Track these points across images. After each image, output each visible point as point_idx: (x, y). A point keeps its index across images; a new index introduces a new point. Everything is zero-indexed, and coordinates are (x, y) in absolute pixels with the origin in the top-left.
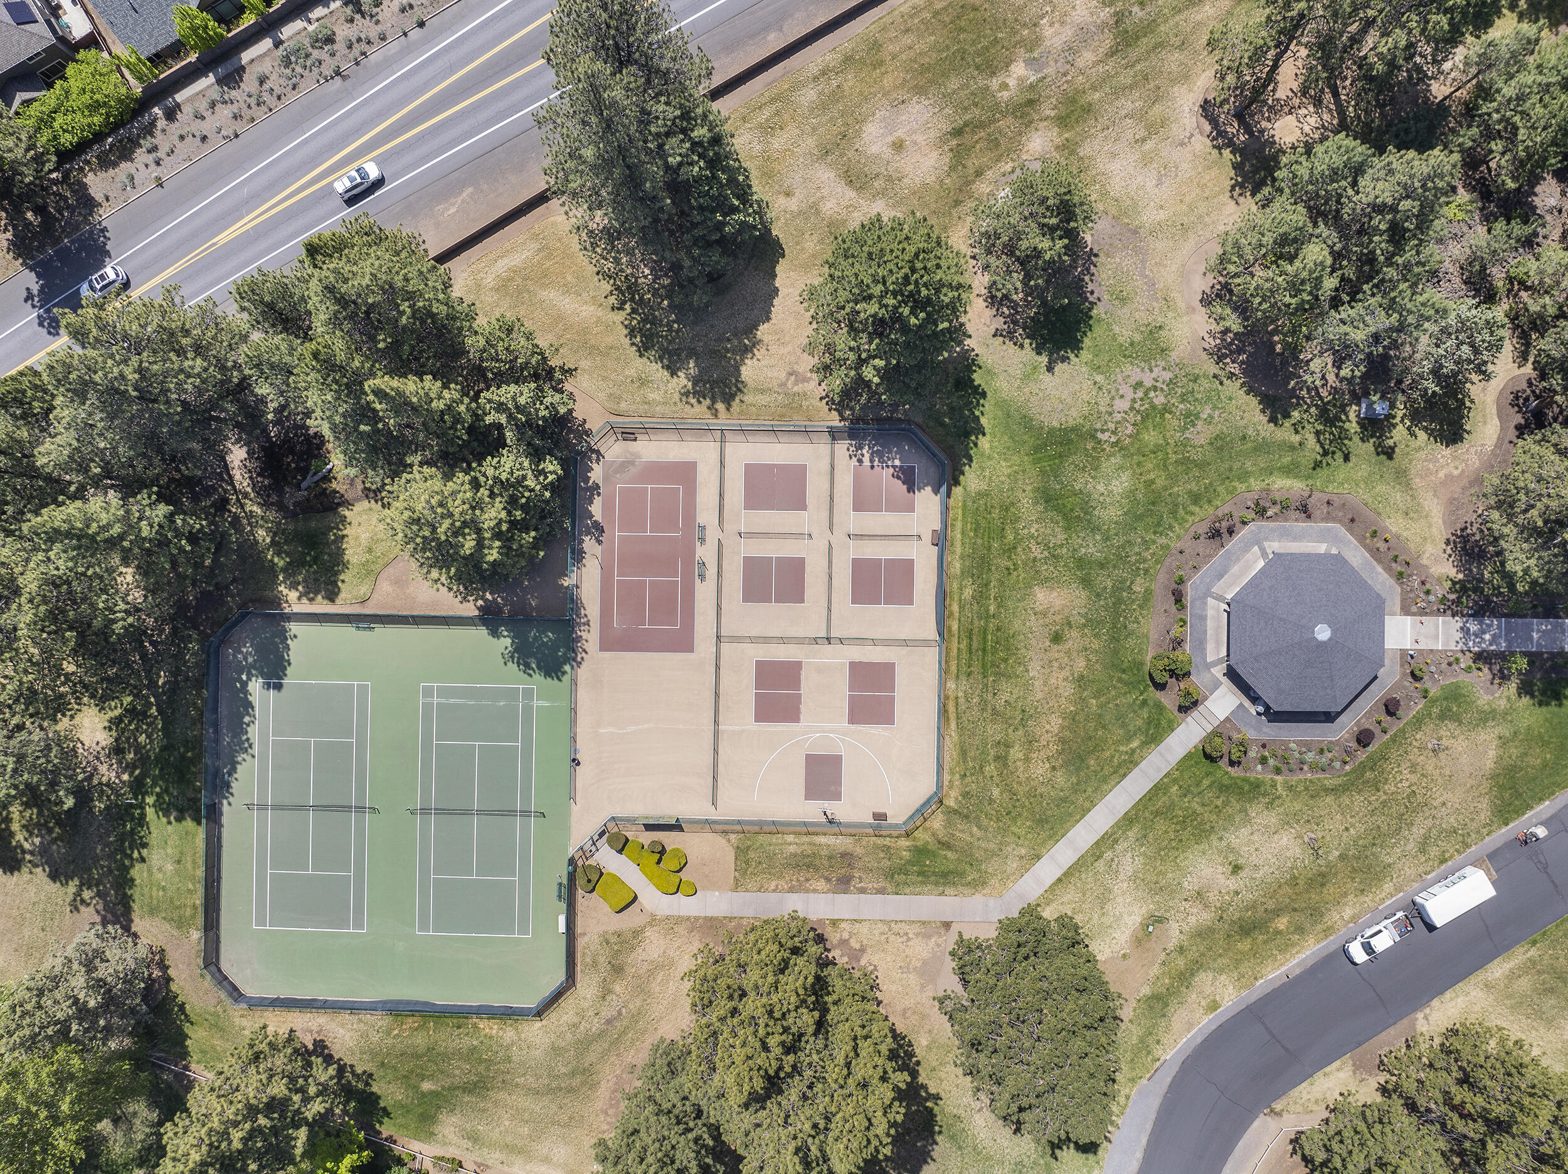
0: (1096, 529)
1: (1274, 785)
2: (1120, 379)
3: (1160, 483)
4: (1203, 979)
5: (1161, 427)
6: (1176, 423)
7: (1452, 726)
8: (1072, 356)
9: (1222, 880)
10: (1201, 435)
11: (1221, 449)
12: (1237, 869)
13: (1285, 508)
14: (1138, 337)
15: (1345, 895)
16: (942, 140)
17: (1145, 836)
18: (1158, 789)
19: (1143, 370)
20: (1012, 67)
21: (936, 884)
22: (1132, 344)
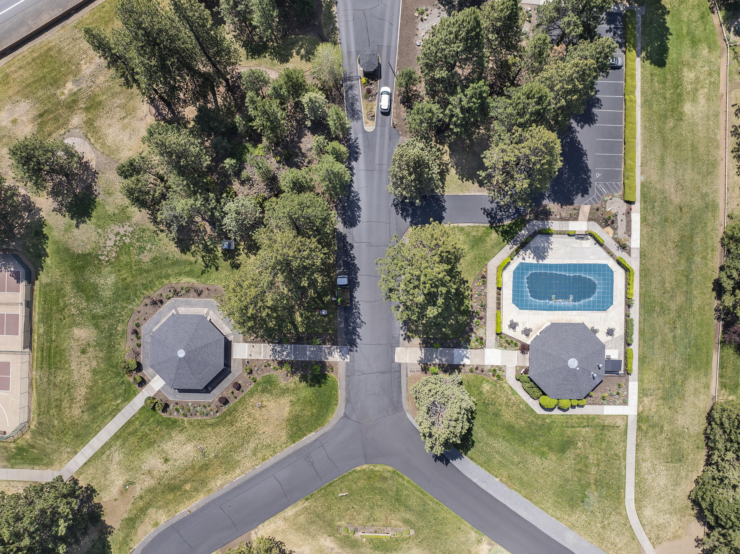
0: (100, 301)
1: (183, 422)
2: (109, 231)
3: (129, 280)
4: (151, 511)
5: (128, 254)
6: (135, 251)
7: (268, 395)
8: (87, 220)
9: (160, 465)
10: (146, 257)
11: (156, 263)
12: (166, 460)
13: (188, 292)
14: (117, 211)
15: (217, 474)
16: (34, 119)
17: (124, 444)
18: (130, 423)
19: (119, 227)
20: (67, 85)
21: (30, 464)
22: (114, 215)
